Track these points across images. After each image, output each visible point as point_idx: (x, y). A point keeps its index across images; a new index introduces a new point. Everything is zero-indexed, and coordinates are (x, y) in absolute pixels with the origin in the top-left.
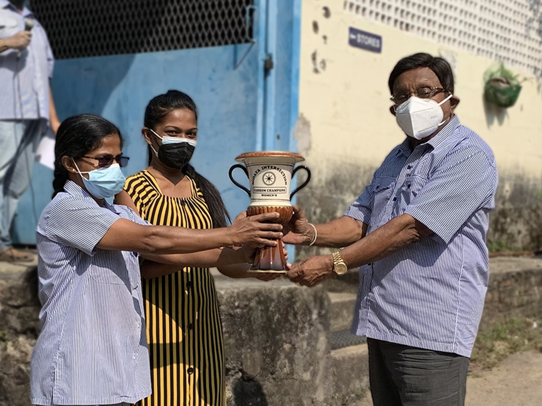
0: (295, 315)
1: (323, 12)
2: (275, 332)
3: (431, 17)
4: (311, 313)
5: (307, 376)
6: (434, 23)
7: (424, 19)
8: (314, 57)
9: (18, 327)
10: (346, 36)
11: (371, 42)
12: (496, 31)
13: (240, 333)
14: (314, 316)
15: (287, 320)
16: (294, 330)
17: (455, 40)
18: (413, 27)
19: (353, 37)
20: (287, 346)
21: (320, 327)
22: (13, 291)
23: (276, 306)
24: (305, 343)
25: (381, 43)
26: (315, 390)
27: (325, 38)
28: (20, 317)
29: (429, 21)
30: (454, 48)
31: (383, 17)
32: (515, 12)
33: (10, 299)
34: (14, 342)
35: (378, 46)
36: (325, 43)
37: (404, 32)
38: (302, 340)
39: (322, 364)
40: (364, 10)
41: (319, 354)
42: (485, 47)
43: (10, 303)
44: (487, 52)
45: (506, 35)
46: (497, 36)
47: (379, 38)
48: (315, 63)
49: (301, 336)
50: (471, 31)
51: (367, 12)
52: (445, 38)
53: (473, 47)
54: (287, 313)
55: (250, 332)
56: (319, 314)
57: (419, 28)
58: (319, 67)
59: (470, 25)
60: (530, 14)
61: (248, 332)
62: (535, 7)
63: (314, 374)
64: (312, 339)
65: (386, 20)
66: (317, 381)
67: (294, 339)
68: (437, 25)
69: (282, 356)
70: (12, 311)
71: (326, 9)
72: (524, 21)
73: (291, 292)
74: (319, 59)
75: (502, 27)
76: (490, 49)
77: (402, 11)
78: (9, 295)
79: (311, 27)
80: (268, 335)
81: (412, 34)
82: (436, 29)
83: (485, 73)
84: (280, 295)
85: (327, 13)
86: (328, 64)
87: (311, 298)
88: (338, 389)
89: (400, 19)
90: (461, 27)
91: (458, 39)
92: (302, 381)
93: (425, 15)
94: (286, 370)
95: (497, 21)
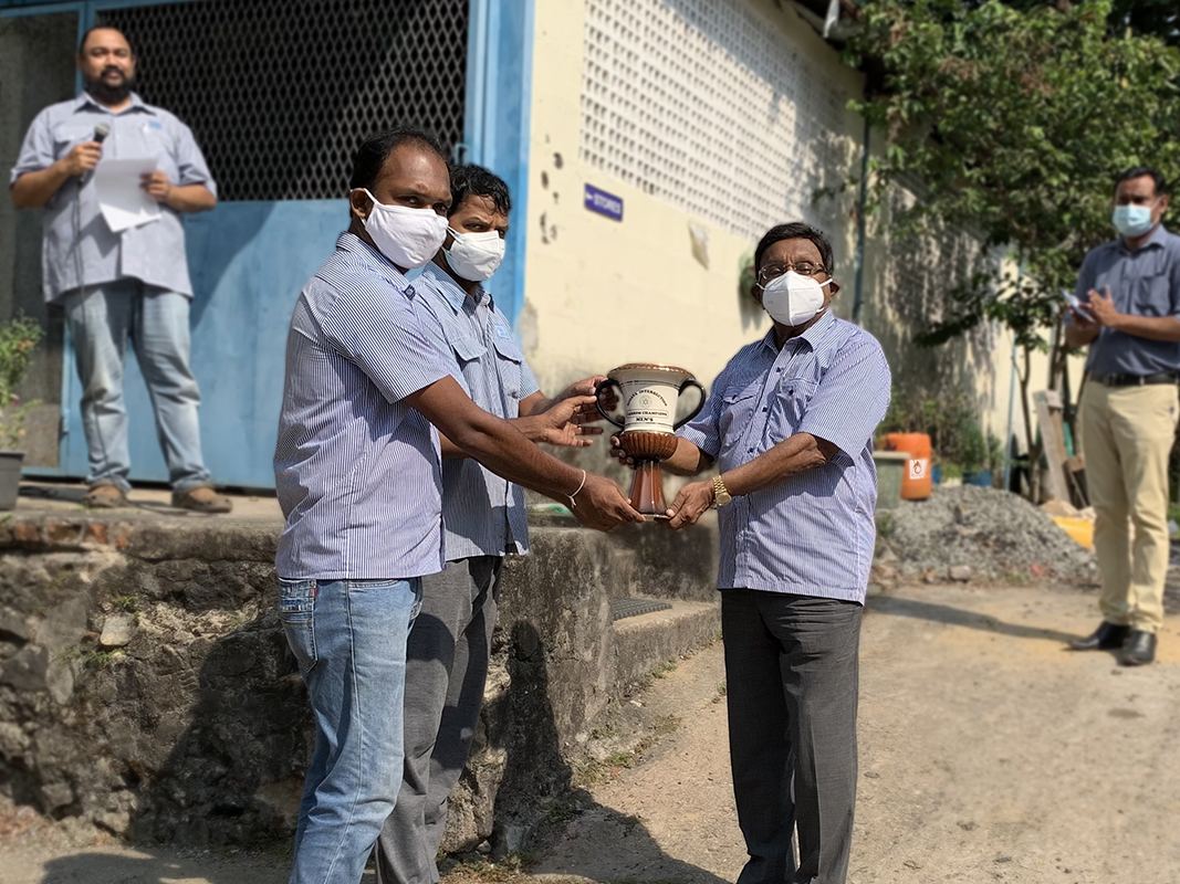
0: (576, 569)
1: (553, 160)
2: (554, 595)
3: (678, 177)
4: (592, 568)
5: (588, 656)
6: (683, 185)
7: (671, 179)
8: (543, 223)
9: (156, 590)
10: (581, 195)
11: (610, 205)
12: (753, 202)
13: (516, 595)
14: (597, 574)
15: (567, 578)
16: (576, 591)
17: (706, 211)
18: (658, 189)
19: (589, 197)
20: (567, 613)
21: (602, 588)
22: (148, 537)
23: (555, 558)
24: (586, 611)
25: (622, 208)
26: (597, 674)
27: (556, 195)
28: (158, 575)
29: (677, 182)
30: (705, 220)
31: (624, 172)
32: (774, 178)
33: (144, 548)
34: (149, 613)
35: (618, 212)
36: (556, 202)
37: (648, 195)
38: (583, 605)
39: (604, 638)
40: (602, 160)
41: (601, 626)
42: (740, 223)
43: (143, 554)
44: (743, 230)
45: (762, 208)
46: (754, 209)
47: (619, 201)
48: (544, 231)
49: (583, 599)
50: (723, 199)
51: (606, 163)
52: (695, 206)
53: (727, 222)
54: (567, 568)
55: (526, 593)
56: (603, 572)
57: (665, 192)
58: (549, 234)
59: (724, 192)
60: (791, 182)
61: (524, 593)
62: (797, 173)
63: (595, 654)
64: (594, 604)
65: (627, 176)
66: (599, 664)
67: (576, 605)
68: (686, 189)
69: (562, 628)
70: (145, 567)
71: (557, 156)
72: (784, 191)
73: (571, 539)
74: (549, 224)
75: (759, 198)
76: (746, 228)
77: (646, 167)
78: (141, 543)
79: (539, 180)
80: (546, 597)
81: (657, 198)
82: (683, 193)
83: (741, 259)
84: (559, 542)
85: (559, 161)
86: (559, 231)
87: (594, 549)
88: (620, 676)
89: (644, 178)
90: (713, 194)
91: (710, 210)
92: (583, 661)
93: (672, 174)
94: (566, 646)
95: (754, 189)
